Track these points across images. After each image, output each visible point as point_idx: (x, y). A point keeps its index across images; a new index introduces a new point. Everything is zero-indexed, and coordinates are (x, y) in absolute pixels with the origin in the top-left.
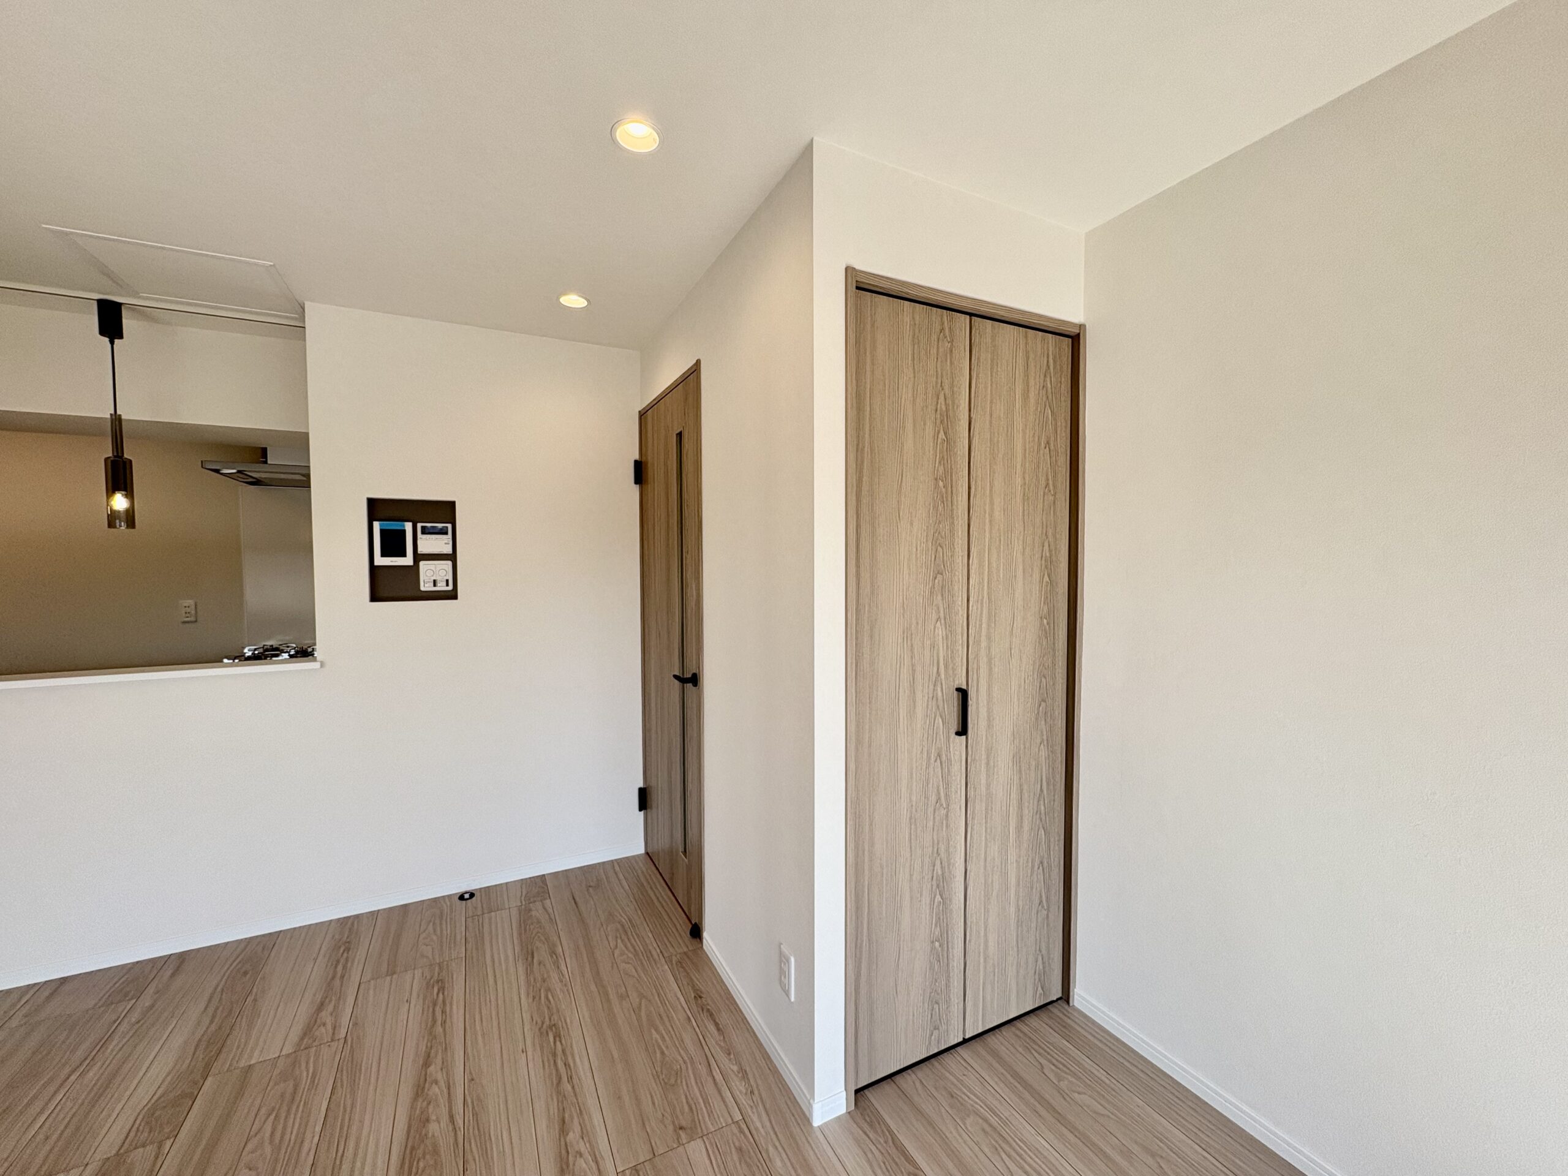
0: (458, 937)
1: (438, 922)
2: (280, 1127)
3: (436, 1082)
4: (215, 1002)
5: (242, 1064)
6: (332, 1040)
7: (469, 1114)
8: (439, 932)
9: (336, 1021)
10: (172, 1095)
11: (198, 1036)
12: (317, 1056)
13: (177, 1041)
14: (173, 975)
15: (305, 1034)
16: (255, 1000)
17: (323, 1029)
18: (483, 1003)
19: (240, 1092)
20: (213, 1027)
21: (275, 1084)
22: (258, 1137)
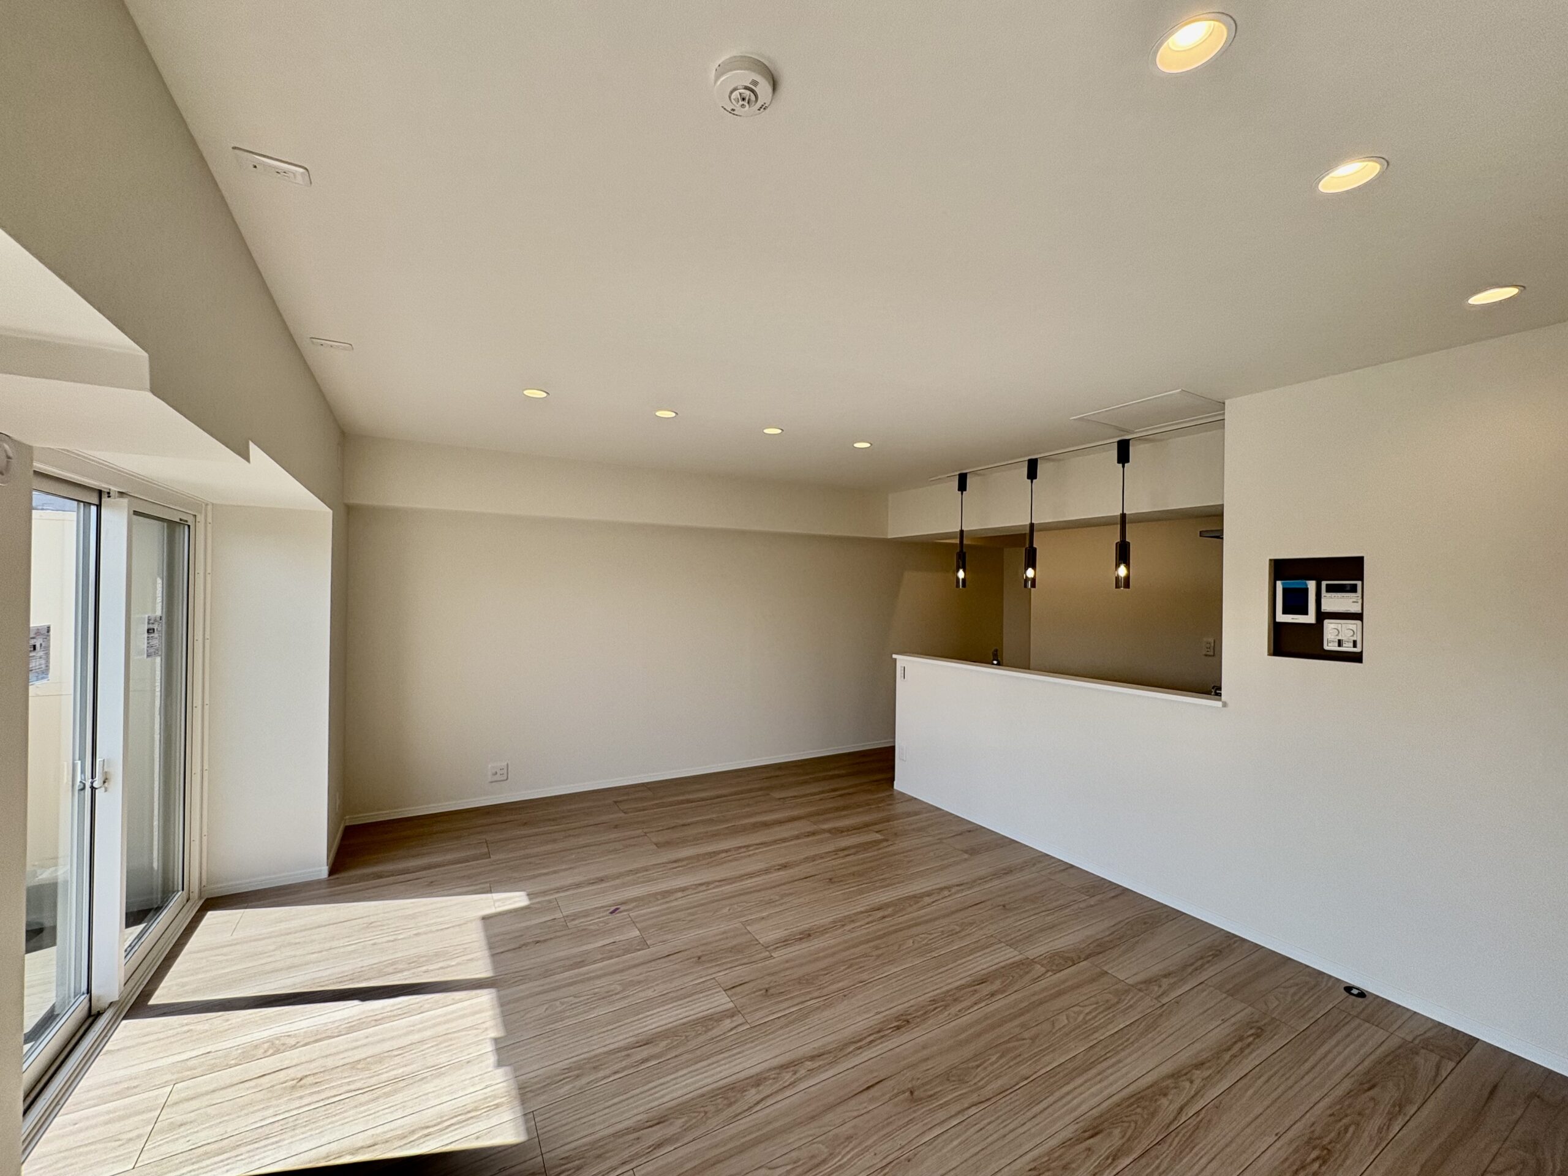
0: (1311, 1014)
1: (1305, 989)
2: (1094, 1014)
3: (1192, 1082)
4: (1120, 925)
5: (1105, 968)
6: (1156, 998)
7: (1194, 1122)
8: (1296, 998)
9: (1168, 990)
10: (1067, 955)
11: (1099, 937)
12: (1142, 998)
13: (1088, 932)
14: (1113, 897)
15: (1145, 982)
16: (1137, 942)
17: (1156, 988)
18: (1280, 1074)
19: (1093, 980)
20: (1107, 939)
21: (1110, 993)
22: (1082, 1009)
